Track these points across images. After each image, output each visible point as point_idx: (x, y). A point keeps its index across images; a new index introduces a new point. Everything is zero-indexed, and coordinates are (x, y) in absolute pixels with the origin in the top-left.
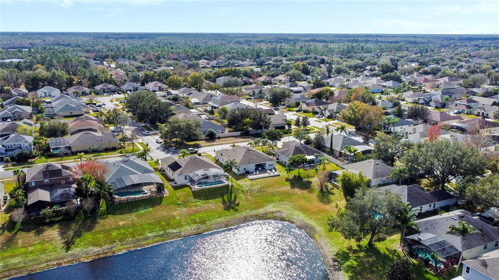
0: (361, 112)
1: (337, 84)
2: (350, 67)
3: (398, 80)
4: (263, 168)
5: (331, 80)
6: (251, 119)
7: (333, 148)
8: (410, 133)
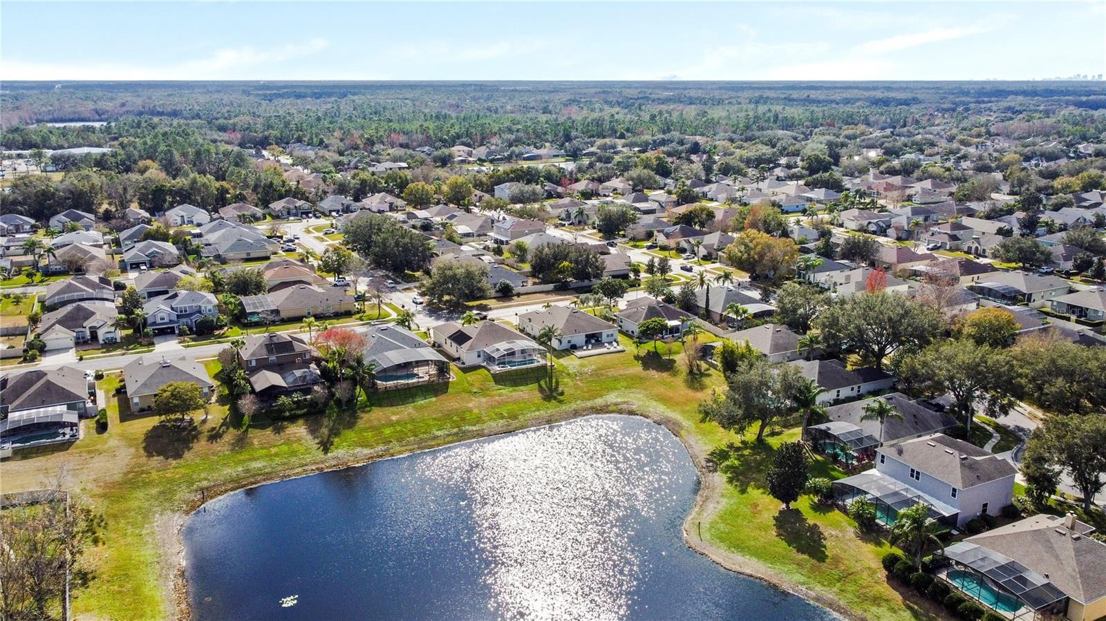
0: (759, 248)
1: (723, 196)
2: (748, 162)
3: (836, 186)
4: (597, 341)
5: (711, 189)
6: (571, 262)
7: (710, 308)
8: (841, 284)
